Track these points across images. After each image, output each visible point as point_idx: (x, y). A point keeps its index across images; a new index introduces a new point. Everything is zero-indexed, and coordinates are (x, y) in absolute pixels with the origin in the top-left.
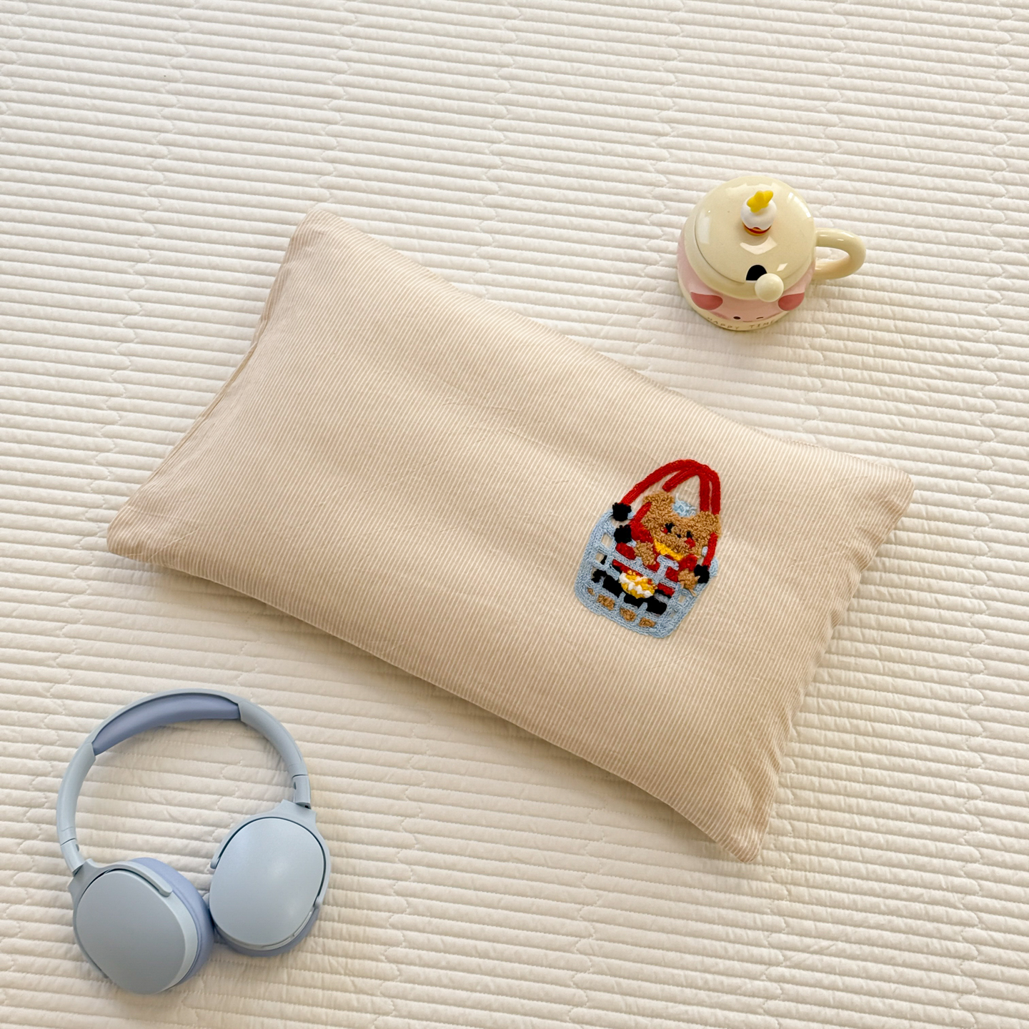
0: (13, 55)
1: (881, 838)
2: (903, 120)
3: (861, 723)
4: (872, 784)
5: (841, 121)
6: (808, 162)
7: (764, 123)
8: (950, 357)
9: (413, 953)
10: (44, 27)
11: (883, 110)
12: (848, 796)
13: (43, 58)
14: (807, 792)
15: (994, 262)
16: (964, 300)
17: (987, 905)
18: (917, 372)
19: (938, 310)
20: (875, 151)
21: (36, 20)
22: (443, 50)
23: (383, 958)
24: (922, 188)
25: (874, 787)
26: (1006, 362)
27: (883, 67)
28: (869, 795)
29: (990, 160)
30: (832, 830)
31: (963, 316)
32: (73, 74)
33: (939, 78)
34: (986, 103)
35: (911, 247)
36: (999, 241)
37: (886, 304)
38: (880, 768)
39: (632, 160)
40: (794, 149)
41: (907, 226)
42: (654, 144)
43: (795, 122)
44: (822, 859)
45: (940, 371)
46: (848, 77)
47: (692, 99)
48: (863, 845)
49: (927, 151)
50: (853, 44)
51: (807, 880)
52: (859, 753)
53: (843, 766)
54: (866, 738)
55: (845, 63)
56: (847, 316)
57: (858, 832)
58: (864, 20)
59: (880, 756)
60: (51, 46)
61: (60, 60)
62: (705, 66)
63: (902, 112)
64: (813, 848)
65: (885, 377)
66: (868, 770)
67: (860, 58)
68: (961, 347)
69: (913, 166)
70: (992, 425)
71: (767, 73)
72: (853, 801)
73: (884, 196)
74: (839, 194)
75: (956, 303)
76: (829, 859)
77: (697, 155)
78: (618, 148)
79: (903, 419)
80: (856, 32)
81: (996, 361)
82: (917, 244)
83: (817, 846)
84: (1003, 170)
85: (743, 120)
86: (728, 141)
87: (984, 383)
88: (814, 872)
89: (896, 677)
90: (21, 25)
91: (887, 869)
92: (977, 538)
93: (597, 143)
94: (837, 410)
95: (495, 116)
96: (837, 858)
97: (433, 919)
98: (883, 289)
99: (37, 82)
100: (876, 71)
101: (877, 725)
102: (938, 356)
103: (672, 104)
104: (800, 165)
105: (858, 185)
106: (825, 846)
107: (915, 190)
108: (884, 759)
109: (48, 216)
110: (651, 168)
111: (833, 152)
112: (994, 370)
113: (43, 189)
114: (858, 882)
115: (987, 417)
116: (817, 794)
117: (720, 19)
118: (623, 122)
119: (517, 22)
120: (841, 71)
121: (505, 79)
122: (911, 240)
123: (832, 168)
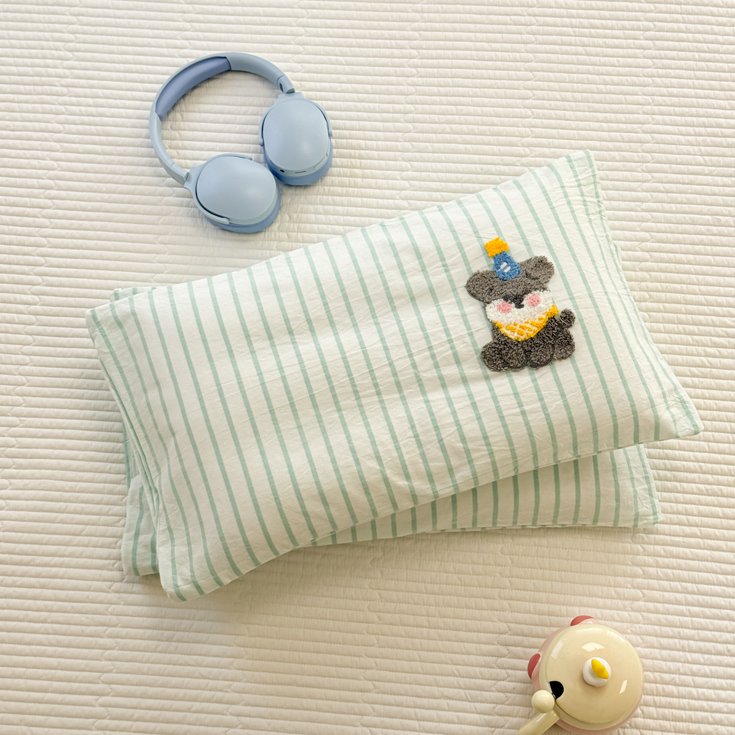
0: (60, 127)
1: (707, 669)
2: (699, 136)
3: (689, 585)
4: (698, 629)
5: (653, 138)
6: (631, 171)
7: (597, 144)
10: (80, 105)
11: (683, 129)
12: (682, 639)
13: (81, 127)
14: (652, 637)
18: (718, 323)
19: (730, 276)
20: (679, 160)
22: (364, 104)
24: (714, 186)
25: (700, 631)
28: (696, 638)
30: (671, 664)
32: (103, 138)
33: (722, 103)
35: (708, 230)
37: (692, 274)
38: (704, 618)
40: (620, 161)
41: (705, 214)
42: (518, 164)
43: (620, 142)
44: (665, 686)
46: (656, 105)
47: (544, 128)
48: (694, 674)
49: (717, 158)
50: (658, 80)
51: (655, 702)
52: (688, 607)
53: (677, 617)
54: (693, 596)
55: (653, 95)
56: (664, 285)
57: (690, 665)
58: (666, 62)
59: (703, 609)
60: (86, 119)
61: (93, 128)
62: (552, 102)
63: (697, 129)
64: (658, 678)
65: (695, 328)
66: (694, 619)
67: (664, 90)
69: (706, 169)
71: (597, 106)
72: (685, 642)
73: (687, 193)
74: (654, 194)
76: (670, 686)
78: (492, 168)
79: (709, 359)
80: (660, 71)
82: (713, 227)
83: (661, 677)
88: (660, 696)
89: (713, 550)
90: (64, 104)
91: (712, 691)
93: (477, 165)
95: (404, 151)
96: (676, 685)
99: (78, 145)
100: (677, 99)
101: (700, 586)
103: (530, 133)
104: (624, 173)
105: (667, 186)
106: (667, 676)
108: (707, 610)
109: (92, 243)
111: (648, 162)
113: (87, 224)
114: (692, 702)
116: (659, 639)
118: (495, 148)
119: (415, 79)
120: (651, 101)
121: (410, 122)
122: (708, 225)
123: (648, 174)
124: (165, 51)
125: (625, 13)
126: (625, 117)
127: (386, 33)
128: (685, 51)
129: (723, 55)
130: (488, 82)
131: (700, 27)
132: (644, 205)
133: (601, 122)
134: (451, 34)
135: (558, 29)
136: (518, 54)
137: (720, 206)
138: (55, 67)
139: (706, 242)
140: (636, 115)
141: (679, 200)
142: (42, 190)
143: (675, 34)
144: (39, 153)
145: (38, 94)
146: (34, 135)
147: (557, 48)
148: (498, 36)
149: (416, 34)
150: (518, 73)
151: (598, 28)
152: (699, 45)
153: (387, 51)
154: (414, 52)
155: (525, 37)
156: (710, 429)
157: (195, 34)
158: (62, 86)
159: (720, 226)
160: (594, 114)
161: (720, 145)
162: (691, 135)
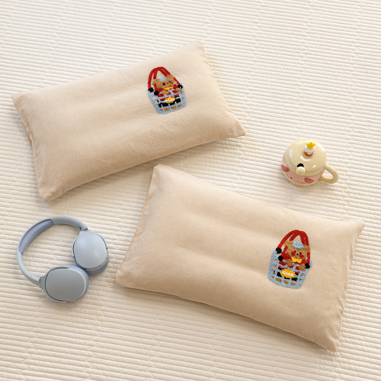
8: (335, 163)
9: (163, 338)
10: (59, 55)
11: (316, 89)
15: (349, 135)
19: (332, 149)
21: (57, 53)
23: (153, 339)
24: (327, 113)
26: (353, 165)
27: (316, 77)
29: (349, 105)
31: (340, 151)
34: (348, 89)
36: (351, 129)
39: (238, 101)
40: (288, 100)
41: (323, 124)
42: (245, 96)
43: (289, 92)
50: (307, 70)
55: (304, 75)
62: (261, 74)
63: (322, 90)
68: (339, 160)
69: (325, 106)
74: (302, 114)
77: (259, 100)
78: (234, 97)
80: (308, 66)
81: (350, 165)
84: (352, 108)
86: (268, 96)
87: (346, 171)
97: (169, 327)
100: (314, 78)
103: (251, 85)
104: (290, 104)
105: (308, 111)
107: (325, 113)
110: (244, 103)
111: (300, 101)
112: (349, 167)
115: (347, 181)
117: (266, 61)
118: (236, 90)
120: (303, 77)
122: (324, 128)
123: (300, 106)
129: (335, 63)
131: (326, 51)
132: (297, 118)
135: (266, 46)
137: (329, 121)
139: (323, 134)
140: (296, 82)
141: (313, 117)
143: (315, 53)
144: (39, 73)
147: (265, 53)
148: (241, 47)
149: (206, 42)
150: (248, 61)
151: (283, 47)
152: (325, 58)
155: (252, 48)
157: (112, 32)
158: (52, 47)
159: (329, 129)
160: (279, 80)
161: (331, 97)
162: (319, 92)
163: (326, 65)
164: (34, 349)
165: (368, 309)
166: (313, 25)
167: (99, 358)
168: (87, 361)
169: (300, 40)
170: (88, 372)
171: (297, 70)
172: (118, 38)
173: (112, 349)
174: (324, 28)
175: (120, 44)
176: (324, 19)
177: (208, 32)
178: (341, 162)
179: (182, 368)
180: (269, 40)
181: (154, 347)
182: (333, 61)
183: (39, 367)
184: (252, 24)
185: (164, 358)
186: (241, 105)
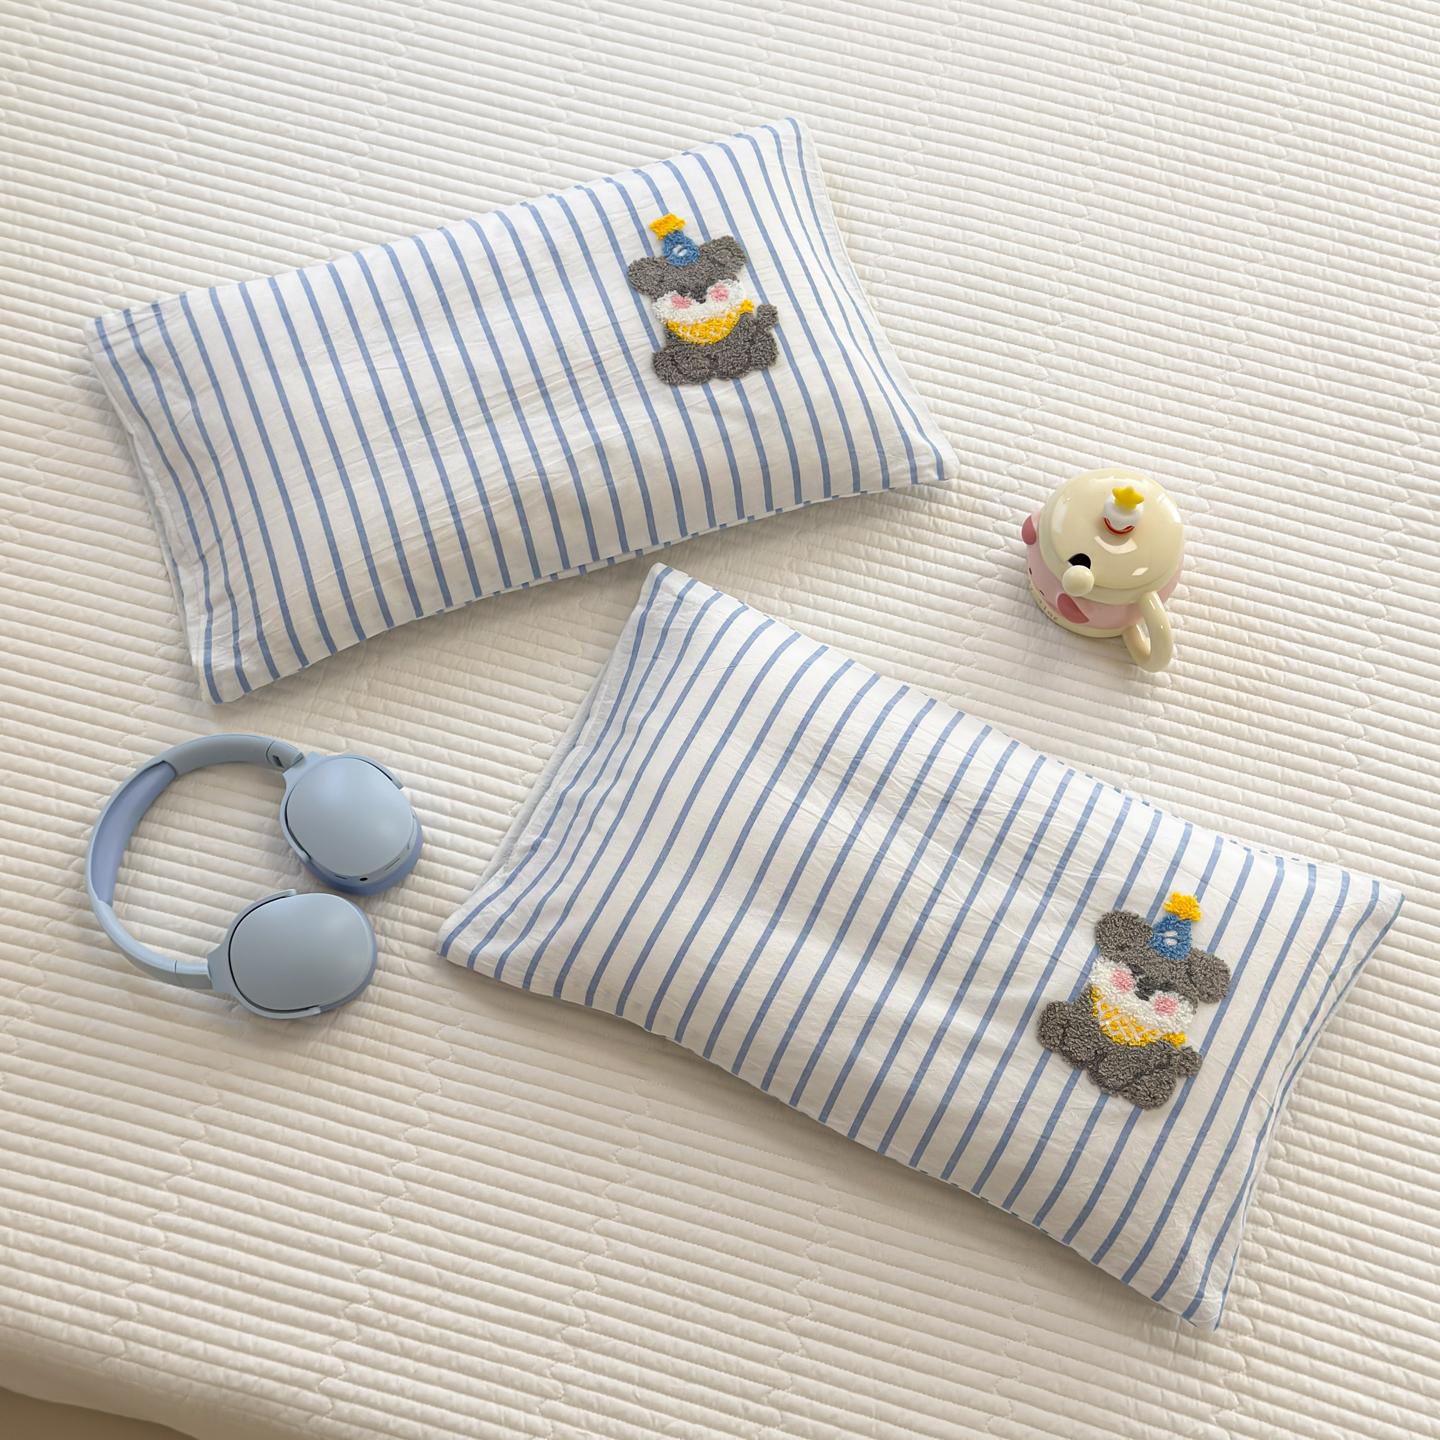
0: (365, 147)
2: (1318, 348)
5: (1248, 338)
6: (1206, 378)
7: (1164, 328)
8: (1332, 611)
9: (648, 1159)
10: (402, 122)
11: (1295, 333)
13: (396, 154)
15: (1394, 514)
16: (1356, 551)
17: (1285, 1207)
18: (1293, 621)
19: (1328, 558)
21: (393, 112)
23: (613, 1157)
24: (1326, 423)
26: (1393, 625)
27: (1302, 287)
29: (1407, 403)
31: (1352, 569)
32: (427, 176)
33: (1362, 308)
34: (1411, 341)
35: (1305, 485)
36: (1404, 492)
37: (1269, 543)
39: (1012, 346)
40: (1192, 361)
41: (1304, 461)
42: (1039, 332)
45: (1318, 624)
46: (1263, 292)
50: (1272, 257)
55: (1261, 276)
58: (1289, 233)
61: (415, 158)
63: (1317, 338)
65: (1257, 622)
67: (1279, 273)
68: (1344, 600)
70: (1369, 691)
74: (1233, 417)
75: (1347, 554)
78: (1001, 330)
79: (1270, 670)
80: (1278, 244)
81: (1382, 623)
82: (1313, 482)
84: (1420, 415)
85: (1141, 321)
87: (1366, 644)
92: (1335, 811)
94: (1198, 651)
98: (1267, 526)
102: (1319, 607)
105: (1257, 410)
110: (1033, 358)
112: (1378, 631)
115: (1364, 681)
118: (1010, 303)
119: (910, 180)
120: (1256, 284)
121: (889, 240)
123: (1231, 388)
124: (547, 70)
125: (1241, 152)
126: (1212, 300)
127: (880, 107)
128: (1321, 223)
129: (1376, 241)
130: (1020, 207)
131: (1349, 194)
132: (1215, 431)
133: (1176, 299)
134: (977, 128)
135: (1137, 153)
136: (1070, 177)
137: (1330, 454)
138: (377, 62)
139: (1298, 501)
140: (1229, 300)
141: (1270, 433)
142: (319, 232)
143: (1310, 196)
144: (326, 179)
145: (342, 95)
146: (324, 150)
147: (1131, 180)
148: (1047, 145)
149: (925, 117)
150: (1065, 202)
151: (1197, 164)
152: (1343, 219)
153: (877, 133)
154: (917, 142)
155: (1087, 154)
156: (1251, 771)
157: (594, 54)
158: (381, 90)
159: (1324, 482)
160: (1167, 285)
161: (1346, 367)
162: (1305, 344)
163: (1345, 248)
164: (205, 1142)
165: (1382, 1143)
166: (1314, 91)
167: (420, 1202)
168: (378, 1208)
169: (1261, 144)
170: (381, 1249)
171: (1235, 256)
172: (613, 79)
173: (469, 1178)
174: (1351, 107)
175: (620, 100)
176: (1356, 74)
177: (936, 79)
178: (1353, 609)
179: (701, 1269)
180: (1151, 130)
181: (614, 1185)
182: (1369, 234)
183: (216, 1208)
184: (1096, 63)
185: (642, 1228)
186: (1022, 362)
